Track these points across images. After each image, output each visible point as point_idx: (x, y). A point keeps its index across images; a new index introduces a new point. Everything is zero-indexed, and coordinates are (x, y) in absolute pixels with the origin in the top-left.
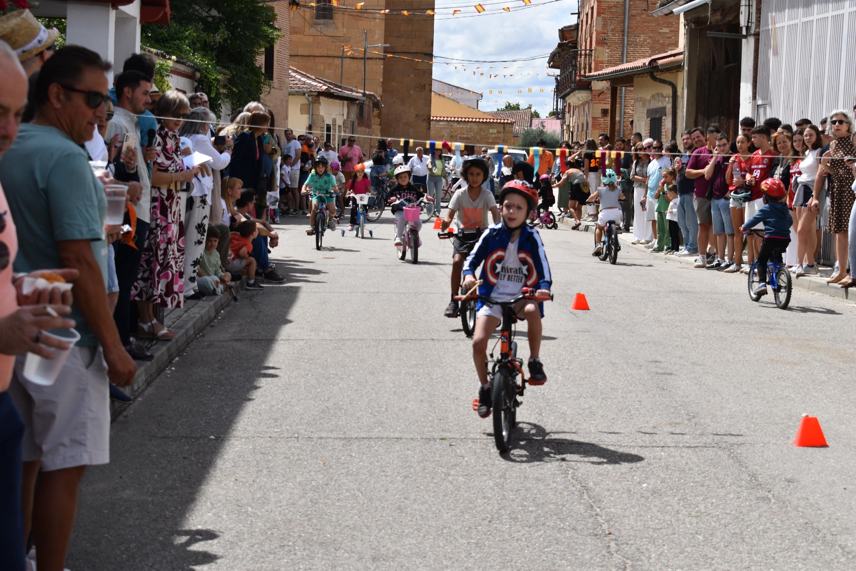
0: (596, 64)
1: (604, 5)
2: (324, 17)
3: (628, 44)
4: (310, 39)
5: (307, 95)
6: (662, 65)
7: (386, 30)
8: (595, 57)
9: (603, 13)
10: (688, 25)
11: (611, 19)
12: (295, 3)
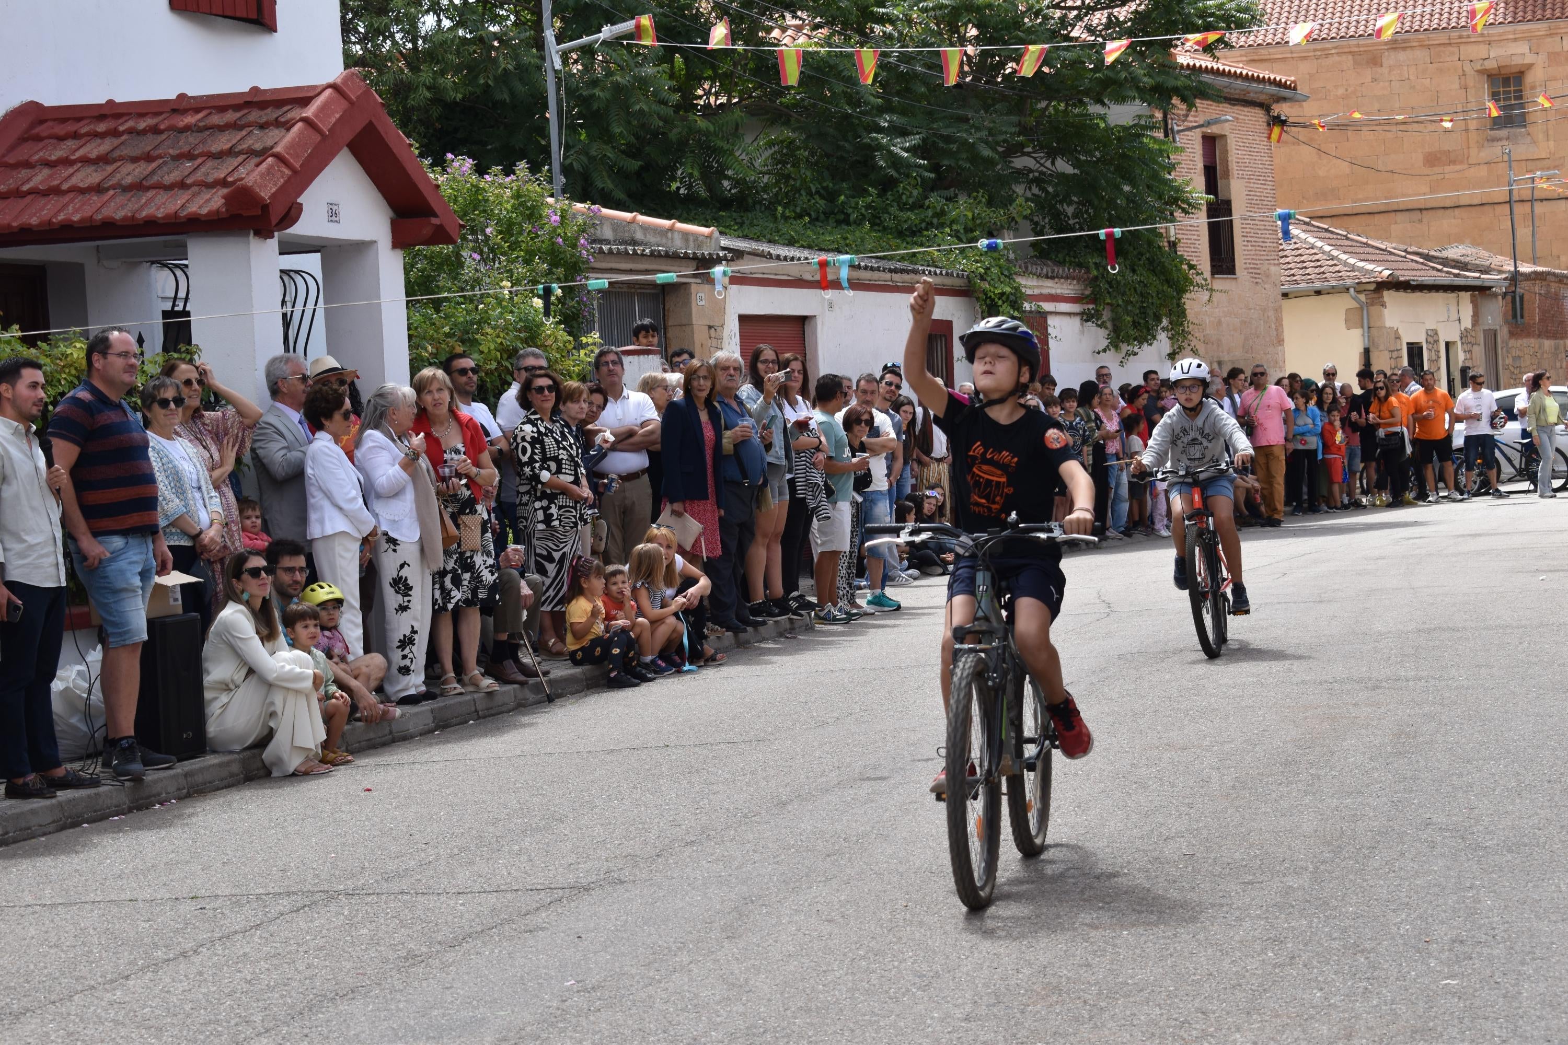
2: (1509, 123)
4: (1483, 171)
5: (1352, 290)
12: (1278, 121)
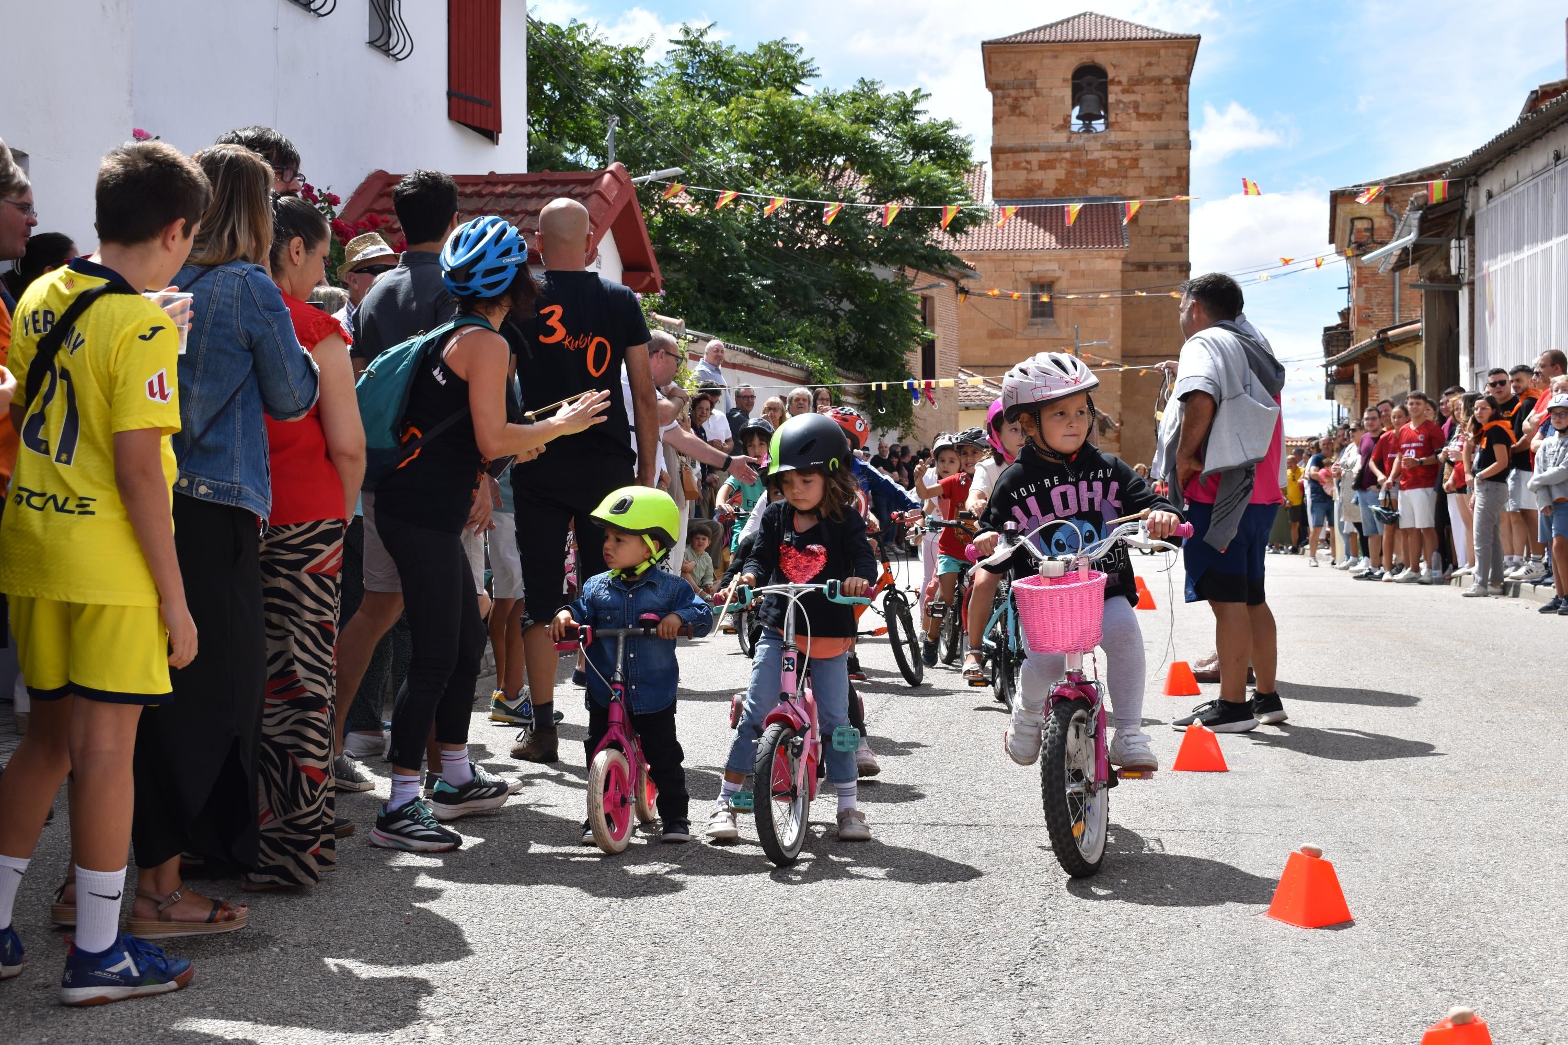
1: (1366, 272)
2: (1043, 314)
4: (1025, 344)
6: (1393, 336)
7: (1124, 328)
9: (1365, 283)
11: (1376, 290)
12: (963, 291)
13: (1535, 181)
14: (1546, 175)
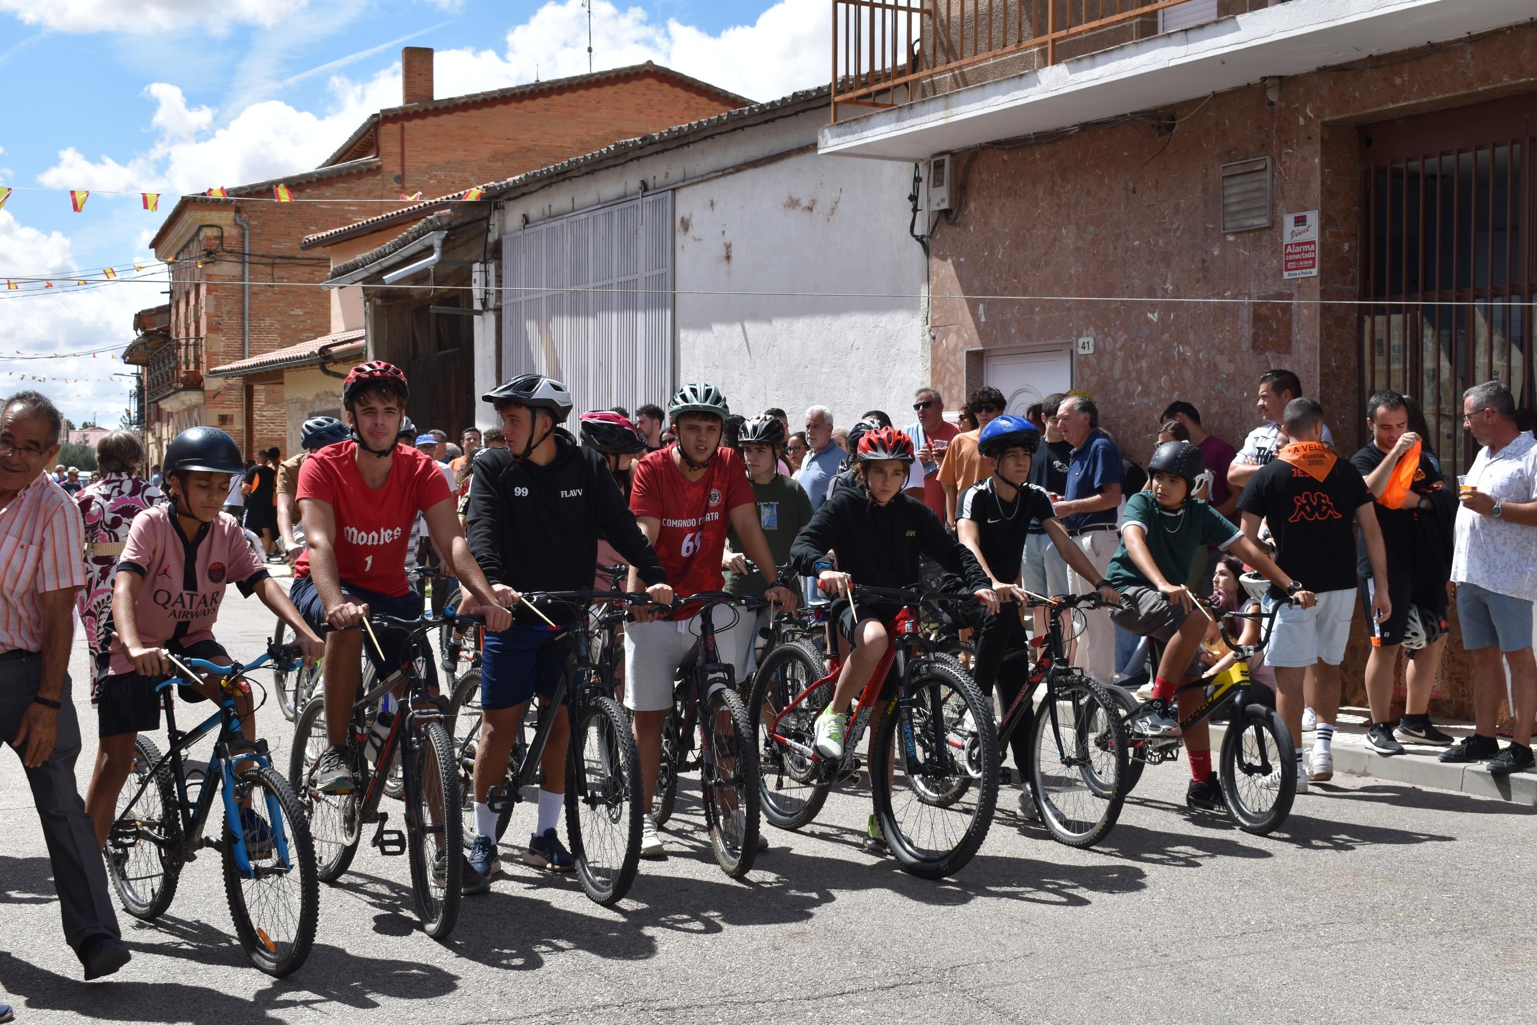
0: (209, 355)
3: (250, 330)
6: (338, 353)
8: (207, 348)
9: (215, 290)
10: (368, 301)
11: (226, 298)
13: (607, 210)
14: (627, 205)
